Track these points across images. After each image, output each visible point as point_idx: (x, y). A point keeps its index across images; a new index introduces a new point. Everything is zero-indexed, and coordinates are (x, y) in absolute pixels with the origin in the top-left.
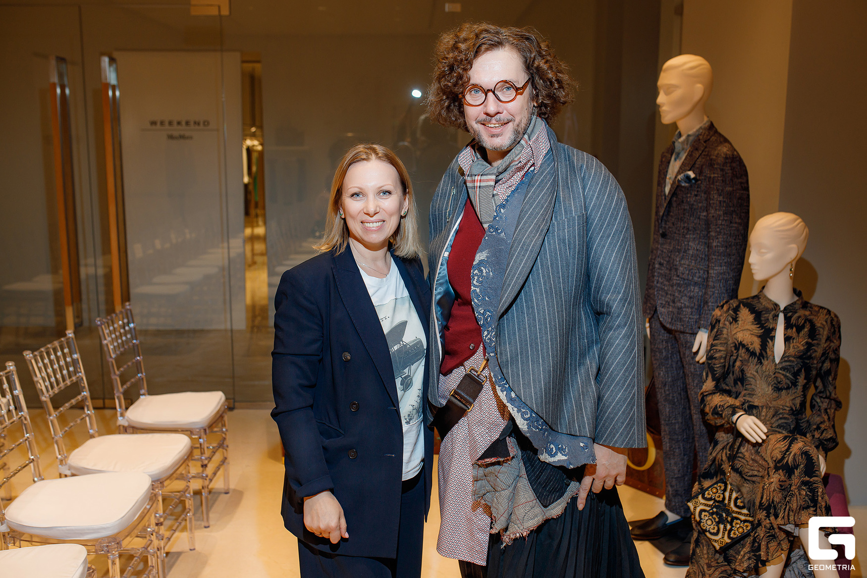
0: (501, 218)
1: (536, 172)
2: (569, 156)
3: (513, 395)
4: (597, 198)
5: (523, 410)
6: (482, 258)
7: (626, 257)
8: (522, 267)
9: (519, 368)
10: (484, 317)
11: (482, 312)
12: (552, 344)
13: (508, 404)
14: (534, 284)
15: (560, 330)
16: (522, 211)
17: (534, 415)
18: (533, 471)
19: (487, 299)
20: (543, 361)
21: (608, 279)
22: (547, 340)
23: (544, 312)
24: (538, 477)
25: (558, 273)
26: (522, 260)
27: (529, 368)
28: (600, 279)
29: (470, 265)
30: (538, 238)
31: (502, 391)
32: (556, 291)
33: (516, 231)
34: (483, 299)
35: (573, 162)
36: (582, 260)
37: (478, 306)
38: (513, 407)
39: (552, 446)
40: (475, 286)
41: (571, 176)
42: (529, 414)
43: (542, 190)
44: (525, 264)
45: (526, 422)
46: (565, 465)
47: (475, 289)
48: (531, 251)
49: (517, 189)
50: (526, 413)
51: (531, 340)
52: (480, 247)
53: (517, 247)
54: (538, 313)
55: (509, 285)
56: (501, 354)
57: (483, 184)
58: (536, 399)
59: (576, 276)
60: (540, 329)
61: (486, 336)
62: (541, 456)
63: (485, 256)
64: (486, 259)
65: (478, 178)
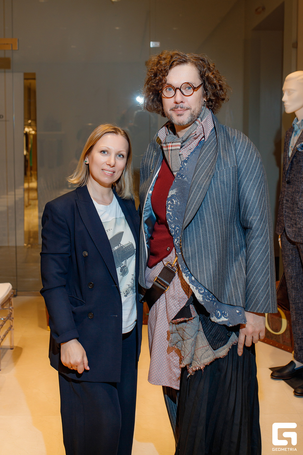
0: (184, 168)
1: (206, 140)
2: (226, 131)
3: (193, 278)
4: (244, 156)
5: (200, 288)
6: (173, 193)
7: (262, 193)
8: (198, 198)
9: (197, 262)
10: (175, 230)
11: (173, 227)
12: (217, 247)
13: (190, 284)
14: (205, 209)
15: (221, 238)
16: (197, 164)
17: (206, 291)
18: (207, 327)
19: (176, 219)
20: (211, 257)
21: (251, 206)
22: (214, 244)
23: (212, 226)
24: (210, 330)
25: (220, 202)
26: (198, 194)
27: (203, 261)
28: (246, 207)
29: (165, 198)
30: (207, 181)
31: (186, 276)
32: (219, 213)
33: (194, 176)
34: (174, 218)
35: (229, 135)
36: (235, 195)
37: (171, 223)
38: (193, 286)
39: (218, 312)
40: (169, 211)
41: (227, 143)
42: (203, 290)
43: (209, 152)
44: (200, 196)
45: (201, 295)
46: (227, 324)
47: (169, 212)
48: (204, 189)
49: (194, 151)
50: (201, 290)
51: (204, 244)
52: (172, 187)
53: (195, 186)
54: (208, 227)
55: (190, 209)
56: (185, 252)
57: (173, 148)
58: (208, 281)
59: (231, 204)
60: (209, 237)
61: (176, 242)
62: (212, 318)
63: (175, 192)
64: (175, 194)
65: (170, 144)
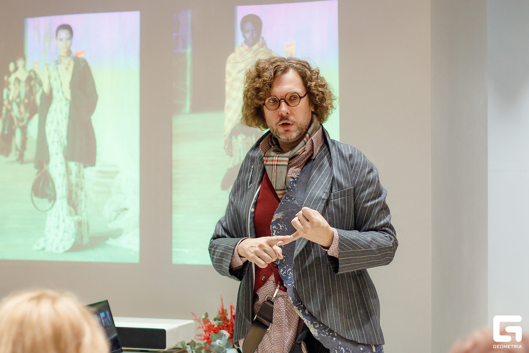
0: (294, 190)
2: (338, 148)
3: (307, 312)
5: (314, 323)
6: (279, 217)
13: (304, 319)
16: (308, 186)
17: (321, 326)
27: (316, 293)
30: (321, 205)
31: (299, 310)
33: (305, 199)
35: (342, 153)
38: (307, 320)
39: (342, 348)
41: (341, 163)
43: (321, 172)
45: (316, 330)
50: (316, 324)
52: (277, 210)
57: (279, 163)
61: (282, 272)
63: (281, 216)
64: (282, 218)
65: (275, 158)
